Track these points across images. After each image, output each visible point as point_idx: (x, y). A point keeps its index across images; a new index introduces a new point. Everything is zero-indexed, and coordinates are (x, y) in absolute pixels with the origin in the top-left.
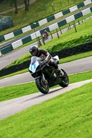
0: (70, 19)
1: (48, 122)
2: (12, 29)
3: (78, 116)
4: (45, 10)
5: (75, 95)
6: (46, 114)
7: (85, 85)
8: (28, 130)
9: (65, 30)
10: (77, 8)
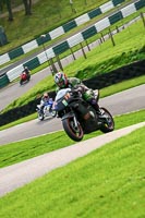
0: (102, 24)
1: (81, 193)
2: (6, 48)
3: (129, 180)
4: (58, 11)
5: (123, 147)
6: (76, 181)
7: (137, 130)
8: (49, 209)
9: (94, 44)
10: (112, 6)
